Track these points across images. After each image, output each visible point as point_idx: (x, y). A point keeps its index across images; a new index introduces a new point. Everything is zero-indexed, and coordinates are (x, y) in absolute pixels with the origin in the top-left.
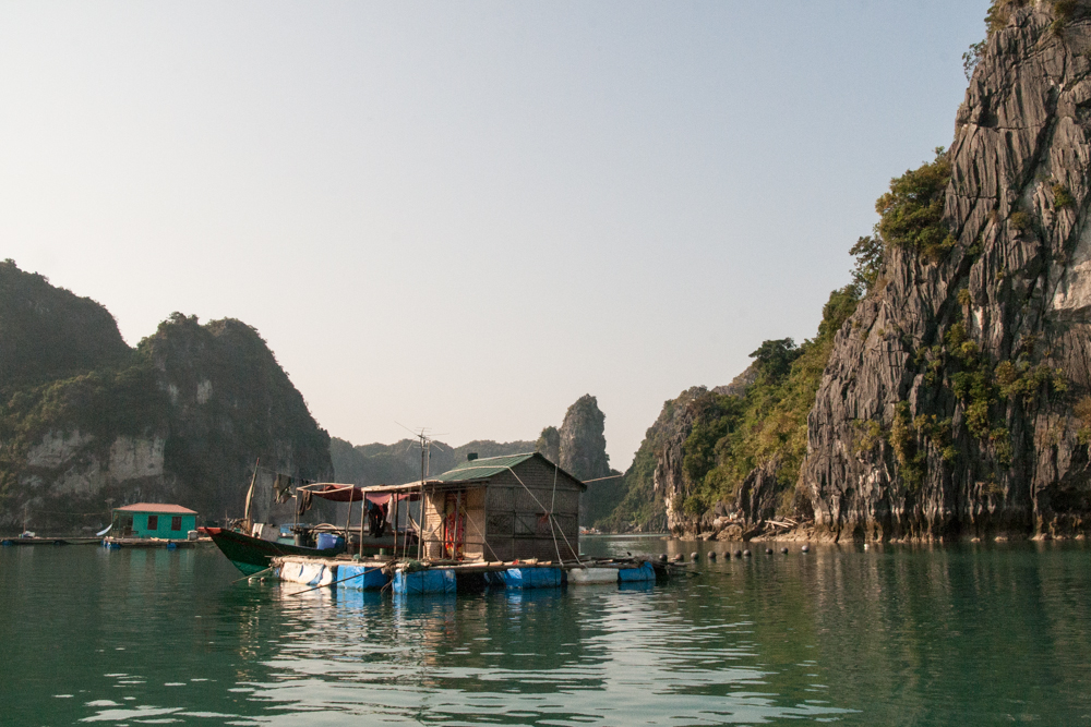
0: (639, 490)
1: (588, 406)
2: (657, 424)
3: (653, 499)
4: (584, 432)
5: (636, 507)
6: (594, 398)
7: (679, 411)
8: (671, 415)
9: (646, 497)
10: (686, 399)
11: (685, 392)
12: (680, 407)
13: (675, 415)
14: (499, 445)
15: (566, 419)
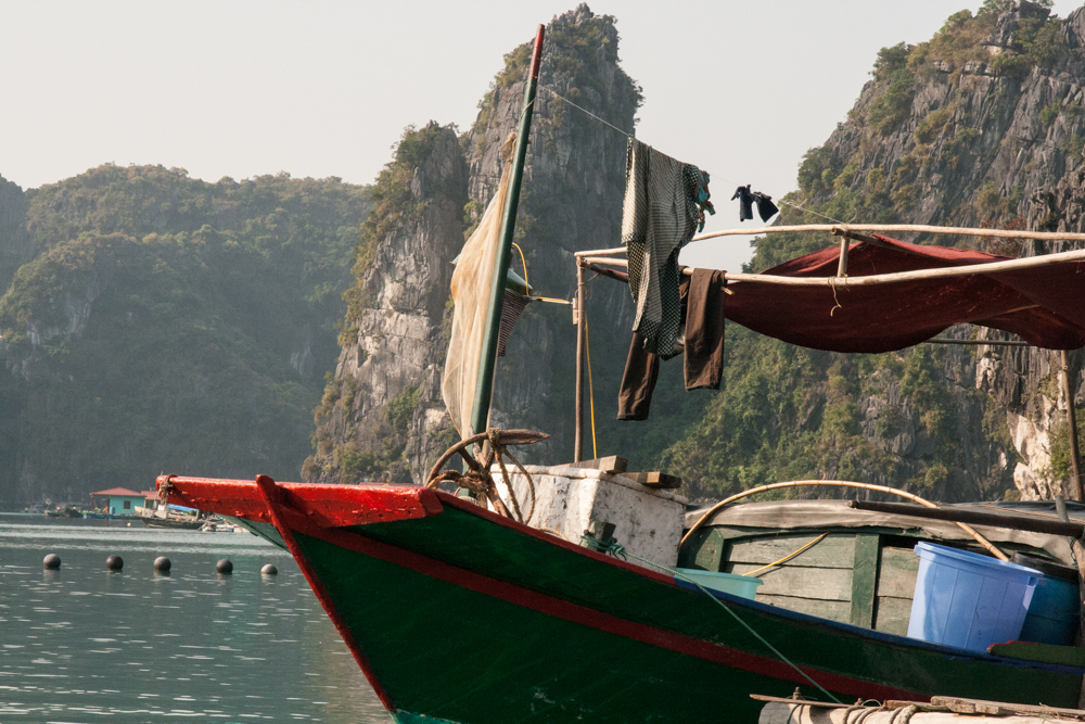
0: (763, 381)
1: (583, 53)
2: (847, 137)
3: (814, 422)
4: (564, 153)
5: (749, 446)
6: (607, 25)
7: (936, 92)
8: (904, 105)
9: (791, 410)
10: (966, 44)
11: (961, 19)
12: (941, 76)
13: (918, 105)
14: (198, 185)
15: (495, 98)
